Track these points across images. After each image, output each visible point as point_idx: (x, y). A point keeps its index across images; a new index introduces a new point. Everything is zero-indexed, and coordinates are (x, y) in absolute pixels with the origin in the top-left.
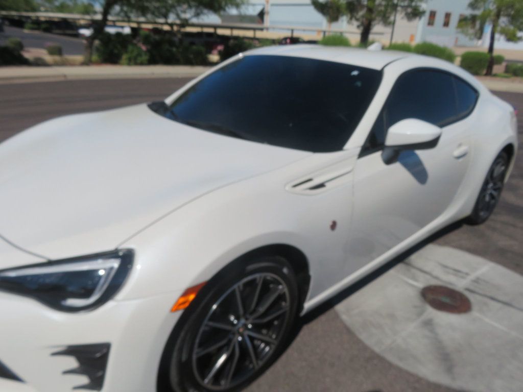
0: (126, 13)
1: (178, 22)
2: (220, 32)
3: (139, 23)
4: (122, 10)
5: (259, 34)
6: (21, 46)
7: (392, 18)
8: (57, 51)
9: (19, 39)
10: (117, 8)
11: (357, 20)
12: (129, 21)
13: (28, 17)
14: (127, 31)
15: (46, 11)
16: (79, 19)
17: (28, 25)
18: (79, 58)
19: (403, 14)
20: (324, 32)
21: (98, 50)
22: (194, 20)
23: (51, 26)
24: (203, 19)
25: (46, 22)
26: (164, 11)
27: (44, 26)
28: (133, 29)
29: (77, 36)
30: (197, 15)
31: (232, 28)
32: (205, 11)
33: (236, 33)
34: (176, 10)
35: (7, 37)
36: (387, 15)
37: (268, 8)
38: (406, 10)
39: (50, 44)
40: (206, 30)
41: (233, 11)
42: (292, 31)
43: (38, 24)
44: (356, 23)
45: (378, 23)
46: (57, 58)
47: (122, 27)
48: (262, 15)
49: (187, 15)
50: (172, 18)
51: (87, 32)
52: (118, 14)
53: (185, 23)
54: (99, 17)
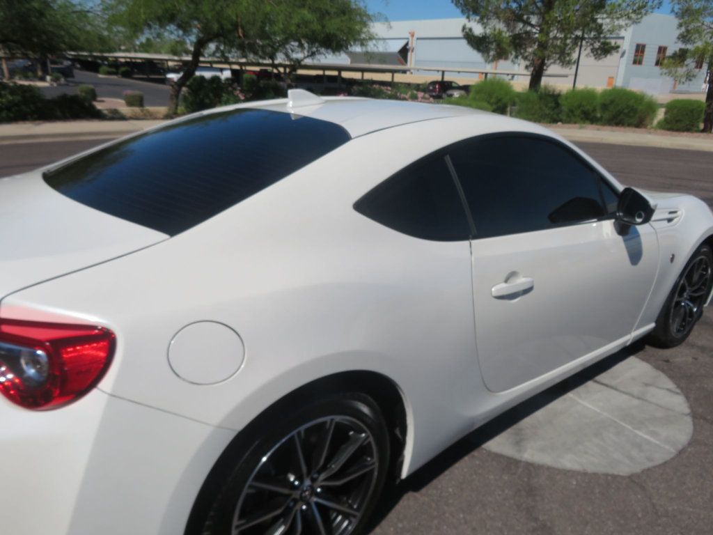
0: (223, 53)
1: (287, 63)
2: (345, 75)
3: (241, 64)
4: (218, 48)
5: (399, 78)
6: (93, 95)
7: (575, 56)
8: (138, 101)
9: (91, 86)
10: (212, 46)
11: (525, 58)
12: (226, 61)
13: (106, 58)
14: (227, 74)
15: (127, 51)
16: (167, 60)
17: (104, 68)
18: (163, 110)
19: (589, 50)
20: (486, 74)
21: (185, 99)
22: (308, 61)
23: (132, 69)
24: (319, 60)
25: (127, 64)
26: (269, 49)
27: (123, 69)
28: (233, 72)
29: (164, 81)
30: (313, 54)
31: (363, 70)
32: (323, 50)
33: (368, 76)
34: (285, 48)
35: (77, 84)
36: (567, 51)
37: (413, 44)
38: (592, 44)
39: (129, 92)
40: (328, 73)
41: (357, 49)
42: (443, 72)
43: (116, 66)
44: (523, 63)
45: (554, 63)
46: (137, 109)
47: (221, 70)
48: (404, 52)
49: (298, 55)
50: (280, 58)
51: (174, 77)
52: (213, 54)
53: (297, 64)
54: (189, 58)
